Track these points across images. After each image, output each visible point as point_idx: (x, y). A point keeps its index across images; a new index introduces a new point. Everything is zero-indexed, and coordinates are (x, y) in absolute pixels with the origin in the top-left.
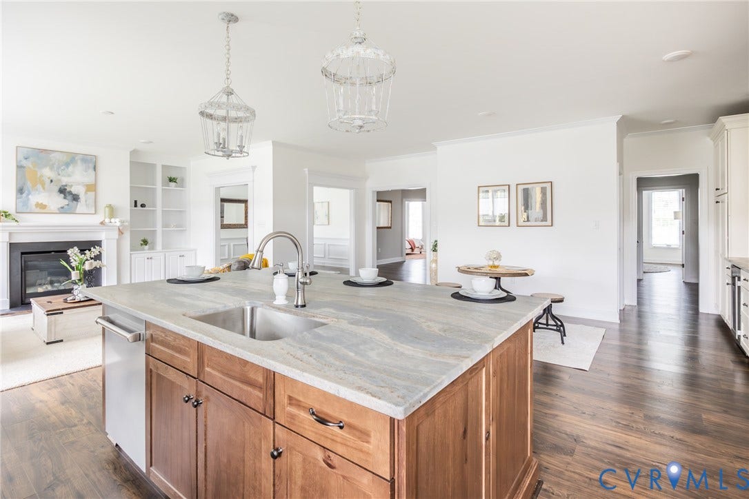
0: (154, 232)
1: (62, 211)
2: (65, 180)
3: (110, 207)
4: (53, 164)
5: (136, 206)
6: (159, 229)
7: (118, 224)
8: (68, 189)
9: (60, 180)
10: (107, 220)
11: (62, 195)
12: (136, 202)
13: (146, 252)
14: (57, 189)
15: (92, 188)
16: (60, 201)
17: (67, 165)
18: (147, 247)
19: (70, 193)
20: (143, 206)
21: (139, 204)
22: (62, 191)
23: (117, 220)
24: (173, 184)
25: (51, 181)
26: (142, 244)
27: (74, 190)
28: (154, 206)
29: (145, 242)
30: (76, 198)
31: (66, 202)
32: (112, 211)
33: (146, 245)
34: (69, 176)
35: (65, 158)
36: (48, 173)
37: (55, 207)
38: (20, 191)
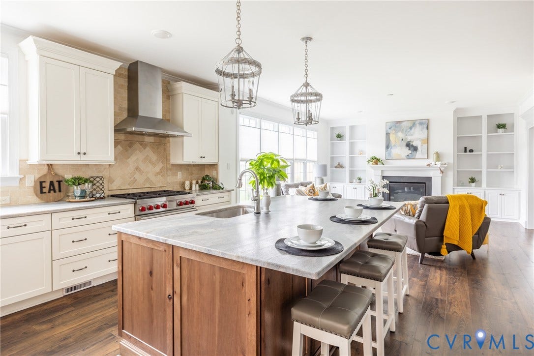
0: (480, 172)
1: (408, 157)
2: (409, 138)
3: (437, 153)
4: (403, 130)
5: (465, 151)
6: (484, 170)
7: (439, 166)
8: (411, 144)
9: (406, 139)
10: (433, 163)
11: (408, 148)
12: (466, 148)
13: (467, 188)
14: (405, 144)
15: (426, 141)
16: (407, 151)
17: (411, 128)
18: (473, 184)
19: (412, 146)
20: (471, 151)
21: (468, 150)
22: (408, 145)
23: (440, 162)
24: (501, 131)
25: (402, 140)
26: (470, 182)
27: (414, 144)
28: (480, 150)
29: (473, 180)
30: (415, 149)
31: (410, 152)
32: (438, 156)
33: (473, 182)
34: (412, 135)
35: (410, 124)
36: (401, 135)
37: (404, 155)
38: (387, 147)
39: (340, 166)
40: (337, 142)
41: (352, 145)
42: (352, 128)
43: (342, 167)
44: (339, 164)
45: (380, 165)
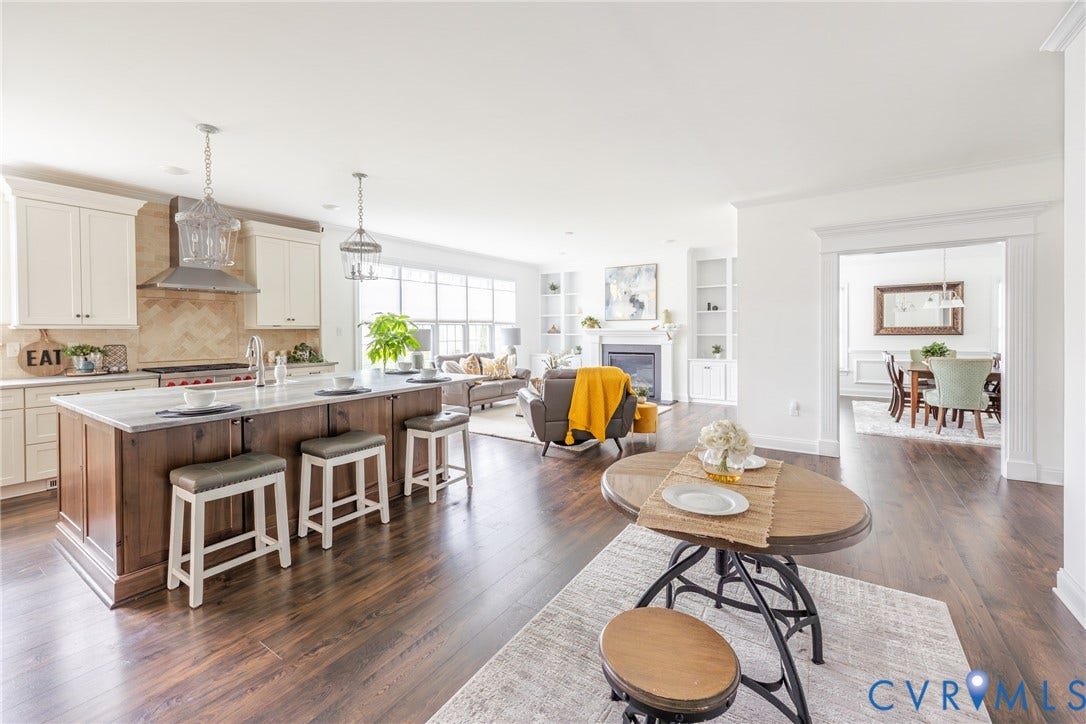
1: (633, 318)
2: (634, 291)
3: (667, 312)
4: (626, 279)
5: (708, 309)
6: (729, 335)
8: (636, 298)
9: (630, 291)
10: (661, 326)
11: (632, 304)
12: (709, 305)
13: (716, 363)
14: (629, 299)
16: (631, 309)
17: (636, 276)
18: (718, 355)
19: (637, 301)
20: (716, 308)
21: (712, 307)
22: (633, 300)
25: (625, 293)
26: (712, 352)
27: (640, 299)
28: (725, 308)
29: (717, 350)
30: (641, 306)
31: (635, 310)
33: (719, 353)
34: (637, 286)
35: (633, 271)
36: (624, 286)
37: (627, 316)
38: (607, 303)
39: (555, 330)
40: (551, 295)
41: (571, 300)
42: (571, 276)
43: (558, 332)
44: (553, 327)
45: (596, 329)
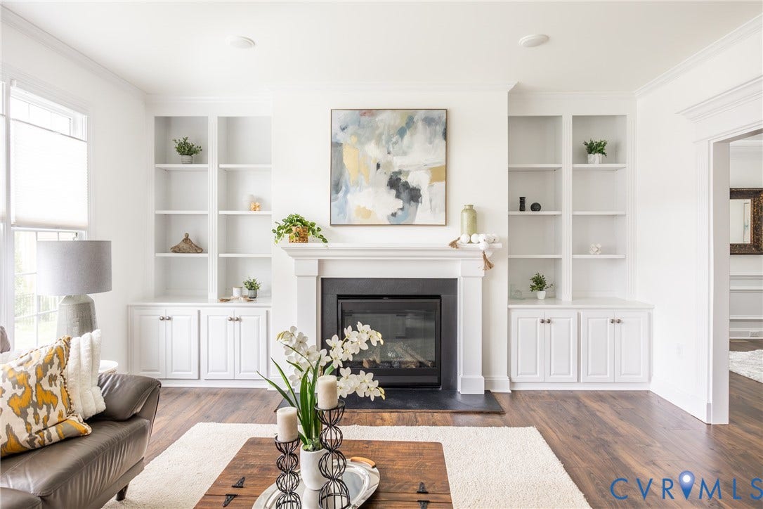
0: (556, 262)
1: (396, 220)
2: (398, 163)
3: (471, 209)
4: (380, 135)
5: (522, 208)
6: (567, 256)
7: (483, 246)
8: (403, 179)
9: (390, 163)
10: (464, 238)
11: (394, 192)
12: (522, 200)
13: (539, 308)
14: (385, 179)
15: (442, 173)
16: (391, 202)
17: (402, 132)
18: (542, 294)
19: (406, 185)
20: (536, 207)
21: (528, 204)
22: (396, 183)
23: (481, 237)
24: (596, 157)
25: (378, 166)
26: (533, 287)
27: (412, 180)
28: (557, 206)
29: (539, 283)
30: (413, 195)
31: (400, 203)
32: (475, 219)
33: (541, 289)
34: (405, 153)
35: (399, 121)
36: (374, 151)
37: (382, 214)
38: (336, 187)
39: (191, 246)
40: (180, 166)
41: (229, 179)
42: (229, 125)
43: (198, 249)
44: (187, 240)
45: (314, 244)
